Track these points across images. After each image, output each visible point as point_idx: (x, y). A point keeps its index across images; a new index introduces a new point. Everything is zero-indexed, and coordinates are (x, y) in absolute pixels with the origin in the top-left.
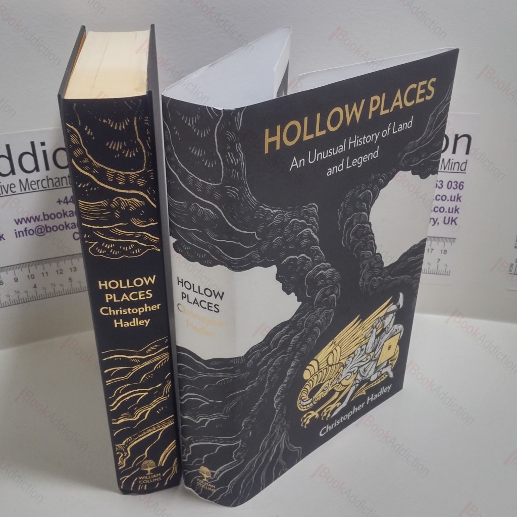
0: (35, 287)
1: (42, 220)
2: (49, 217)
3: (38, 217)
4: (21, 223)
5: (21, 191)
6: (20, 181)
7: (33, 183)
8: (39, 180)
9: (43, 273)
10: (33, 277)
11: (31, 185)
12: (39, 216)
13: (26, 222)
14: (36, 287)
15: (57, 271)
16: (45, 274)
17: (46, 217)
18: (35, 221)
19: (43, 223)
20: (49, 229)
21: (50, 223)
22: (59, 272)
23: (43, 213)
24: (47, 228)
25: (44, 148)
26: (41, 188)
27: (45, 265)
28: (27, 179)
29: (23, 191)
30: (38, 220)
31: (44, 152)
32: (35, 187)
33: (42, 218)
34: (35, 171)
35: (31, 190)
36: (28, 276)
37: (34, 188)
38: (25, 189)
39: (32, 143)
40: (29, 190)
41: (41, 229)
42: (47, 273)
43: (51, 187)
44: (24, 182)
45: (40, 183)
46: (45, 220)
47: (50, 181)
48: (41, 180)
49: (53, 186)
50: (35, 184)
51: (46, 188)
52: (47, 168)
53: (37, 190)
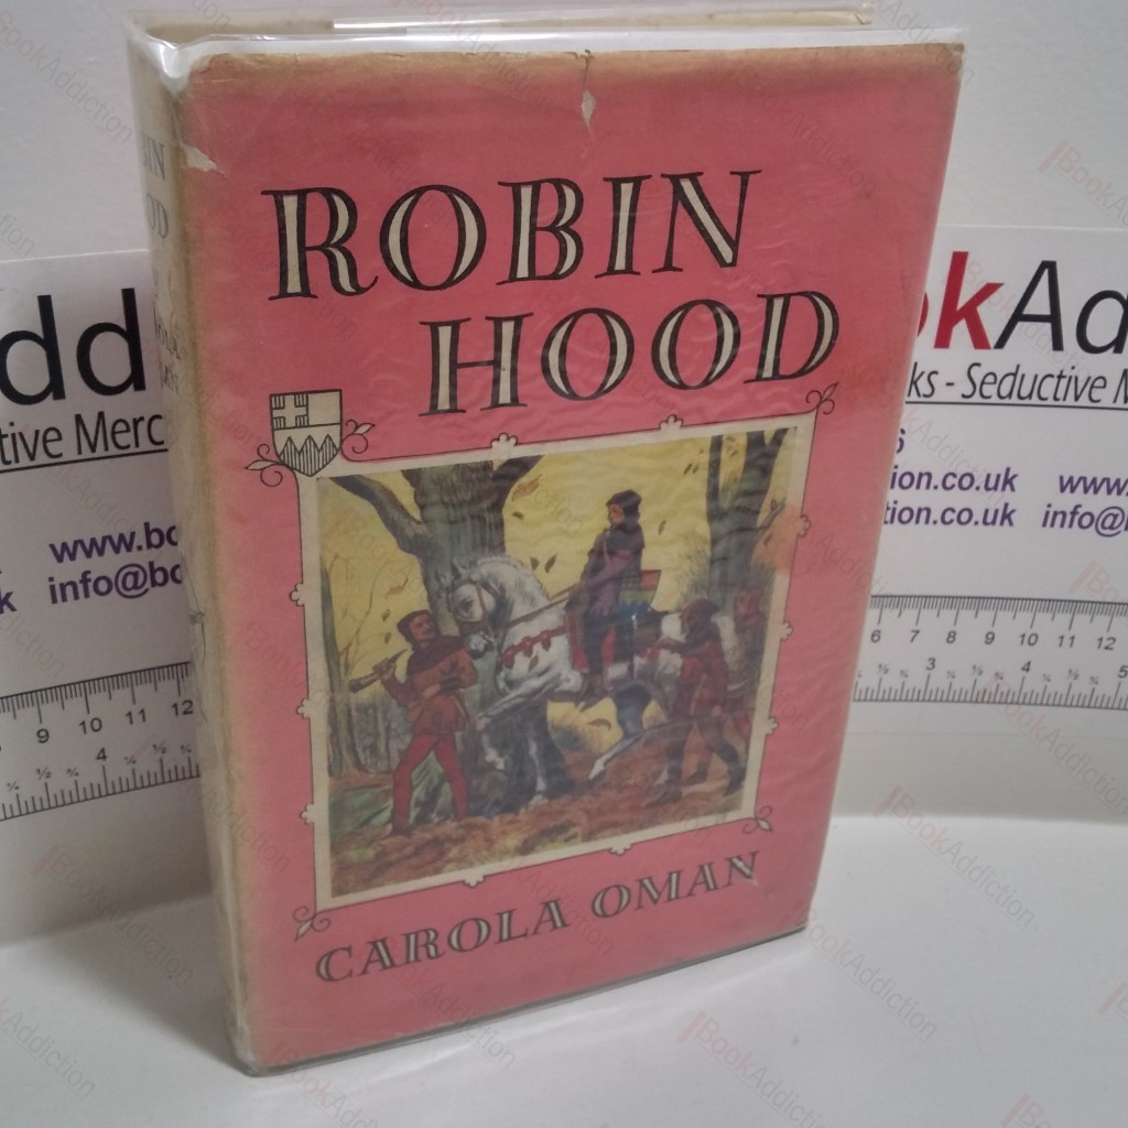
0: (102, 756)
1: (140, 548)
3: (128, 538)
4: (73, 557)
5: (80, 452)
6: (79, 419)
7: (121, 427)
8: (142, 419)
9: (130, 714)
10: (96, 726)
11: (114, 433)
12: (133, 535)
13: (88, 554)
14: (104, 758)
15: (175, 706)
16: (137, 718)
17: (155, 539)
18: (117, 550)
20: (159, 577)
22: (181, 708)
24: (153, 572)
26: (145, 444)
27: (138, 689)
28: (101, 415)
29: (87, 453)
30: (129, 549)
33: (140, 539)
34: (131, 387)
35: (113, 450)
36: (83, 723)
37: (122, 443)
38: (93, 448)
40: (106, 449)
41: (136, 575)
42: (142, 712)
44: (91, 425)
45: (142, 427)
46: (150, 545)
48: (147, 420)
50: (128, 430)
53: (133, 449)
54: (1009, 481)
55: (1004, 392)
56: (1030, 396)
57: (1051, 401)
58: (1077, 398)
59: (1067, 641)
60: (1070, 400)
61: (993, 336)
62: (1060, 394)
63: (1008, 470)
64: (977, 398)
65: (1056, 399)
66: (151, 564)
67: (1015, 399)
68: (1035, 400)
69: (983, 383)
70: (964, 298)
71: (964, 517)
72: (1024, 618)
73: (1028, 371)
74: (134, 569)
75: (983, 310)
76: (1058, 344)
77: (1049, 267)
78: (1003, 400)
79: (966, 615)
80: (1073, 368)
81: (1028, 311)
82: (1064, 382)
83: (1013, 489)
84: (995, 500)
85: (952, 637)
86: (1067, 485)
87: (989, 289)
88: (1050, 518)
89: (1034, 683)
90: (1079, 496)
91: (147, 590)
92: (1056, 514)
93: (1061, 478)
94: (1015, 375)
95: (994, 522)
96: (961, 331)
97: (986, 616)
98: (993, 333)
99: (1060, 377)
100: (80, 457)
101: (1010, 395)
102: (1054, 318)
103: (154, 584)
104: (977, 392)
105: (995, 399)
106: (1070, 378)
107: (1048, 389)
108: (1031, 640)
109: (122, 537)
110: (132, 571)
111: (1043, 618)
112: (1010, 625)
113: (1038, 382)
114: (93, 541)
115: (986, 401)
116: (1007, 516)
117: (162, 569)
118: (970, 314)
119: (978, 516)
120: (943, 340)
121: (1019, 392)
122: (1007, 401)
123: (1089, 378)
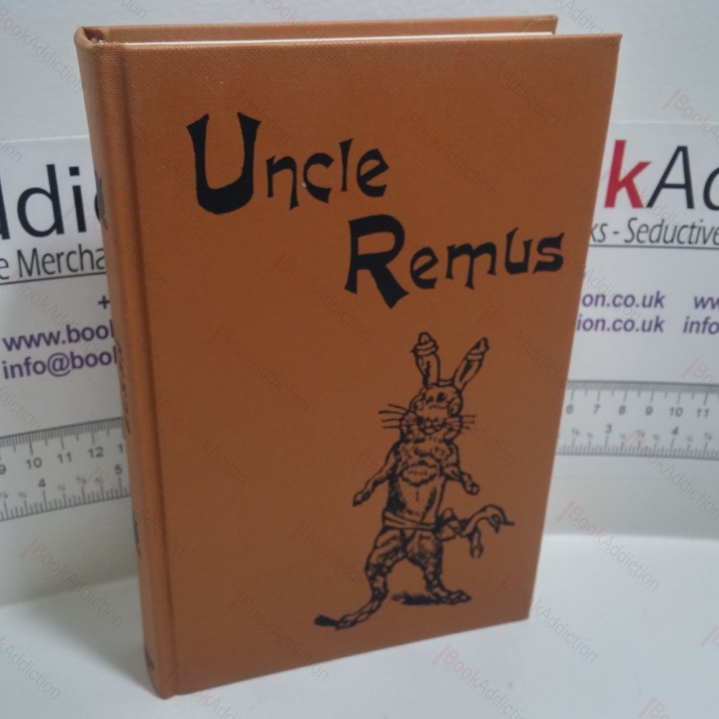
0: (42, 484)
1: (64, 342)
2: (81, 335)
3: (55, 335)
4: (18, 347)
5: (21, 275)
6: (20, 253)
7: (48, 259)
8: (62, 254)
10: (38, 462)
11: (44, 263)
12: (59, 333)
13: (29, 345)
15: (91, 451)
16: (65, 458)
17: (74, 336)
18: (48, 343)
19: (66, 348)
20: (78, 362)
21: (81, 348)
22: (95, 453)
23: (68, 327)
25: (75, 181)
26: (65, 271)
28: (35, 251)
29: (26, 276)
30: (56, 342)
31: (77, 191)
32: (51, 267)
33: (64, 336)
35: (43, 275)
36: (29, 462)
38: (30, 273)
39: (51, 169)
40: (39, 273)
41: (61, 361)
43: (88, 269)
45: (63, 259)
46: (70, 340)
47: (86, 256)
49: (93, 268)
50: (53, 261)
51: (76, 270)
52: (82, 227)
53: (57, 274)
54: (659, 301)
55: (654, 237)
56: (672, 241)
57: (687, 244)
58: (705, 242)
59: (703, 413)
60: (700, 244)
61: (645, 199)
62: (693, 239)
63: (658, 293)
64: (635, 242)
65: (690, 242)
66: (72, 353)
67: (661, 243)
68: (676, 243)
69: (639, 232)
70: (624, 173)
71: (629, 325)
72: (673, 396)
73: (670, 223)
74: (60, 357)
75: (638, 181)
76: (690, 204)
77: (683, 150)
78: (653, 244)
79: (632, 395)
80: (702, 221)
81: (669, 181)
82: (695, 231)
83: (662, 306)
84: (650, 314)
85: (622, 410)
86: (700, 303)
87: (641, 166)
88: (689, 327)
89: (680, 443)
90: (708, 312)
91: (69, 372)
92: (692, 324)
93: (696, 299)
94: (661, 226)
95: (649, 329)
96: (622, 195)
97: (646, 395)
98: (645, 197)
99: (693, 227)
100: (21, 279)
101: (658, 240)
102: (687, 186)
103: (74, 367)
104: (635, 239)
105: (648, 243)
106: (700, 228)
107: (684, 235)
108: (678, 412)
109: (51, 335)
110: (60, 358)
111: (686, 397)
112: (663, 401)
113: (677, 232)
114: (32, 337)
115: (641, 244)
116: (658, 326)
117: (79, 357)
118: (629, 183)
119: (638, 325)
120: (610, 202)
121: (665, 238)
122: (656, 244)
123: (713, 229)
